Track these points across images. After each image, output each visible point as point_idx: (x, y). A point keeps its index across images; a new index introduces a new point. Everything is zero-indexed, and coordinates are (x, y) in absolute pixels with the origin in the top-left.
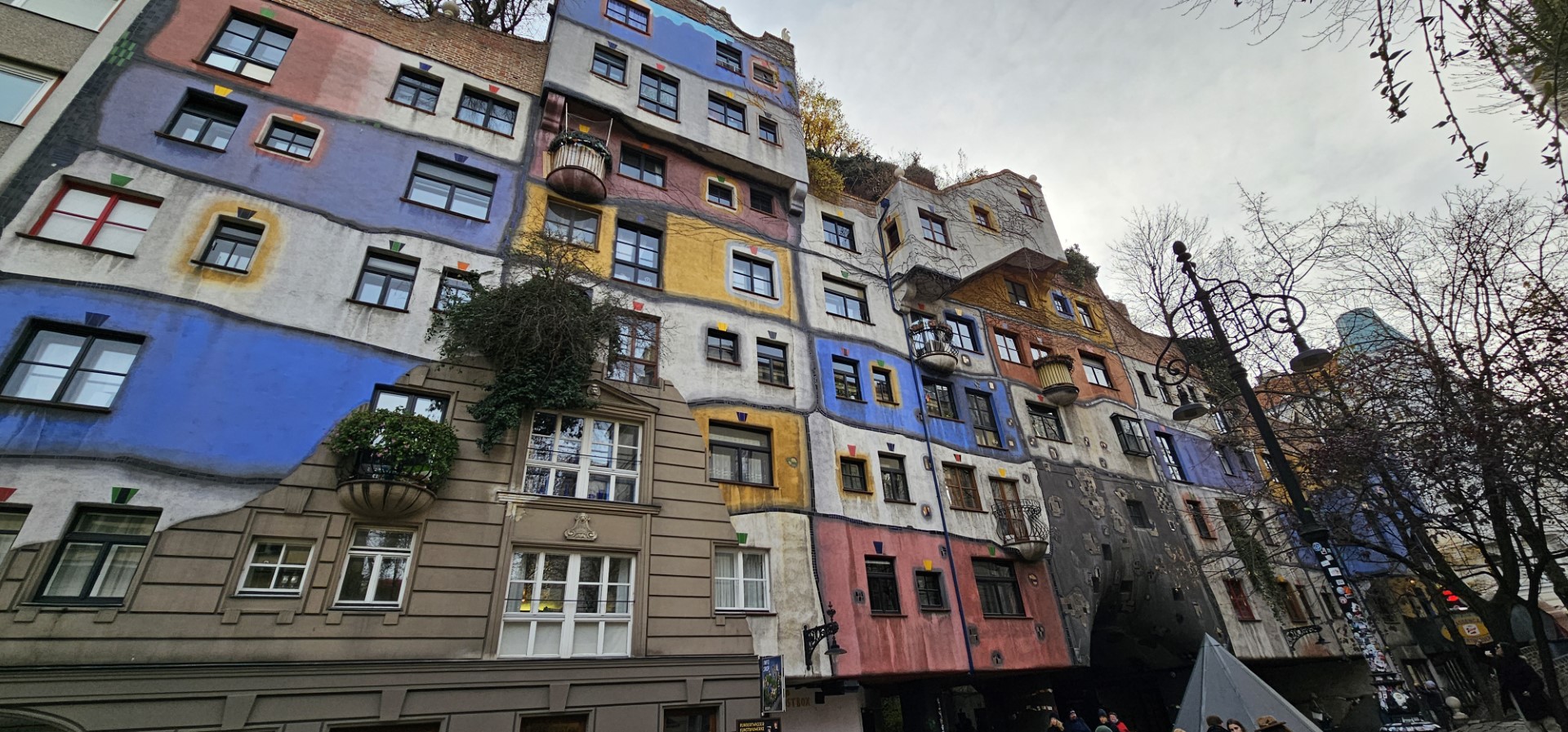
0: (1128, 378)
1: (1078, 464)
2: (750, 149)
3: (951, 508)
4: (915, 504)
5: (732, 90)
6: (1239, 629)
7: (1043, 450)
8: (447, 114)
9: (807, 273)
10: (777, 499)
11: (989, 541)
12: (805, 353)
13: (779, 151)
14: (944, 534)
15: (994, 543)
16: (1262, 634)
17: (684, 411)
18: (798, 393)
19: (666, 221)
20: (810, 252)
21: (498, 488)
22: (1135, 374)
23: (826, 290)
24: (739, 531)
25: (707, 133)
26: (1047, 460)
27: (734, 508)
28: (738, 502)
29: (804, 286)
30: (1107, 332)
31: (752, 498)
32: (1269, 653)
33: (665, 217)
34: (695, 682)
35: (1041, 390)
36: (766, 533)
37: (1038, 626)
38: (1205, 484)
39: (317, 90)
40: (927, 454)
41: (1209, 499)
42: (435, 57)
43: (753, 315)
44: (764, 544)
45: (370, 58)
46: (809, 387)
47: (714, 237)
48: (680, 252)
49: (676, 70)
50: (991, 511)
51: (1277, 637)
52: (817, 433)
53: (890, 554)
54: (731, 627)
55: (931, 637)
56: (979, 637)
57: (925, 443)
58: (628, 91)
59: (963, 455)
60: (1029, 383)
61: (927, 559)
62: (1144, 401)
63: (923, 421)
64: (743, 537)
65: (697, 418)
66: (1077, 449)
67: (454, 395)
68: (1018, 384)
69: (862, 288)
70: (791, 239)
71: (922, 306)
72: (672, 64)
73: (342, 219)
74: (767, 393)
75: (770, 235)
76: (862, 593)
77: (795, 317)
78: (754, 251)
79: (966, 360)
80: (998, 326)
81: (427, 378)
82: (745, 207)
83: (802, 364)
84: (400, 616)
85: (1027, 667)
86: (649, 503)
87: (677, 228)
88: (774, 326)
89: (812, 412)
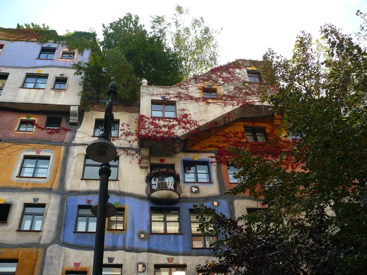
2: (43, 96)
5: (42, 69)
13: (64, 93)
18: (44, 234)
20: (79, 145)
23: (85, 165)
29: (68, 166)
43: (26, 190)
46: (53, 228)
47: (13, 150)
49: (8, 69)
52: (51, 258)
59: (175, 257)
70: (67, 140)
71: (162, 161)
72: (6, 67)
74: (21, 237)
75: (53, 141)
77: (55, 186)
78: (38, 152)
79: (194, 190)
82: (40, 129)
83: (53, 215)
88: (38, 195)
89: (52, 244)
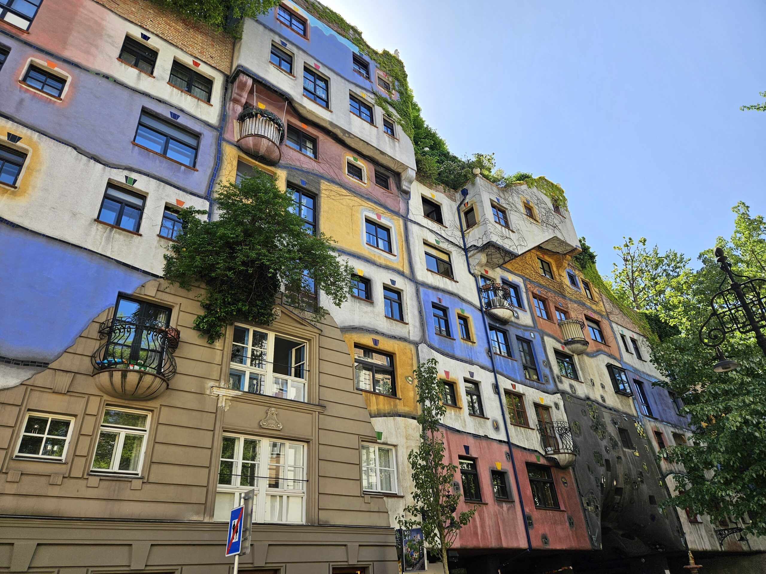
0: (616, 338)
1: (588, 398)
2: (378, 138)
3: (511, 424)
4: (488, 419)
5: (364, 92)
6: (690, 528)
7: (566, 385)
8: (163, 79)
9: (413, 238)
10: (401, 408)
11: (536, 451)
12: (415, 298)
13: (397, 144)
14: (508, 443)
15: (539, 453)
16: (703, 533)
17: (337, 334)
18: (411, 327)
19: (320, 186)
20: (415, 223)
21: (211, 383)
22: (619, 336)
23: (426, 253)
24: (377, 429)
25: (350, 123)
26: (568, 393)
27: (373, 412)
28: (375, 408)
29: (412, 249)
30: (601, 303)
31: (384, 405)
32: (707, 547)
33: (319, 183)
34: (353, 546)
35: (563, 341)
36: (394, 433)
37: (570, 519)
38: (665, 420)
39: (64, 43)
40: (494, 381)
41: (668, 432)
42: (152, 30)
43: (380, 266)
44: (392, 440)
45: (104, 23)
46: (418, 324)
47: (352, 203)
48: (330, 211)
49: (327, 70)
50: (536, 428)
51: (712, 536)
52: (424, 359)
53: (474, 455)
54: (375, 505)
55: (503, 521)
56: (534, 523)
57: (493, 374)
58: (296, 82)
59: (517, 384)
60: (555, 336)
61: (498, 461)
62: (625, 355)
63: (491, 357)
64: (380, 434)
65: (346, 340)
66: (587, 387)
67: (178, 306)
68: (549, 336)
69: (448, 254)
70: (402, 211)
71: (487, 272)
72: (324, 65)
73: (88, 153)
74: (391, 326)
75: (388, 206)
76: (458, 485)
77: (407, 271)
78: (379, 217)
79: (516, 315)
80: (535, 291)
81: (157, 290)
82: (372, 183)
83: (413, 306)
84: (143, 482)
85: (564, 548)
86: (317, 403)
87: (327, 193)
88: (394, 276)
89: (421, 343)
